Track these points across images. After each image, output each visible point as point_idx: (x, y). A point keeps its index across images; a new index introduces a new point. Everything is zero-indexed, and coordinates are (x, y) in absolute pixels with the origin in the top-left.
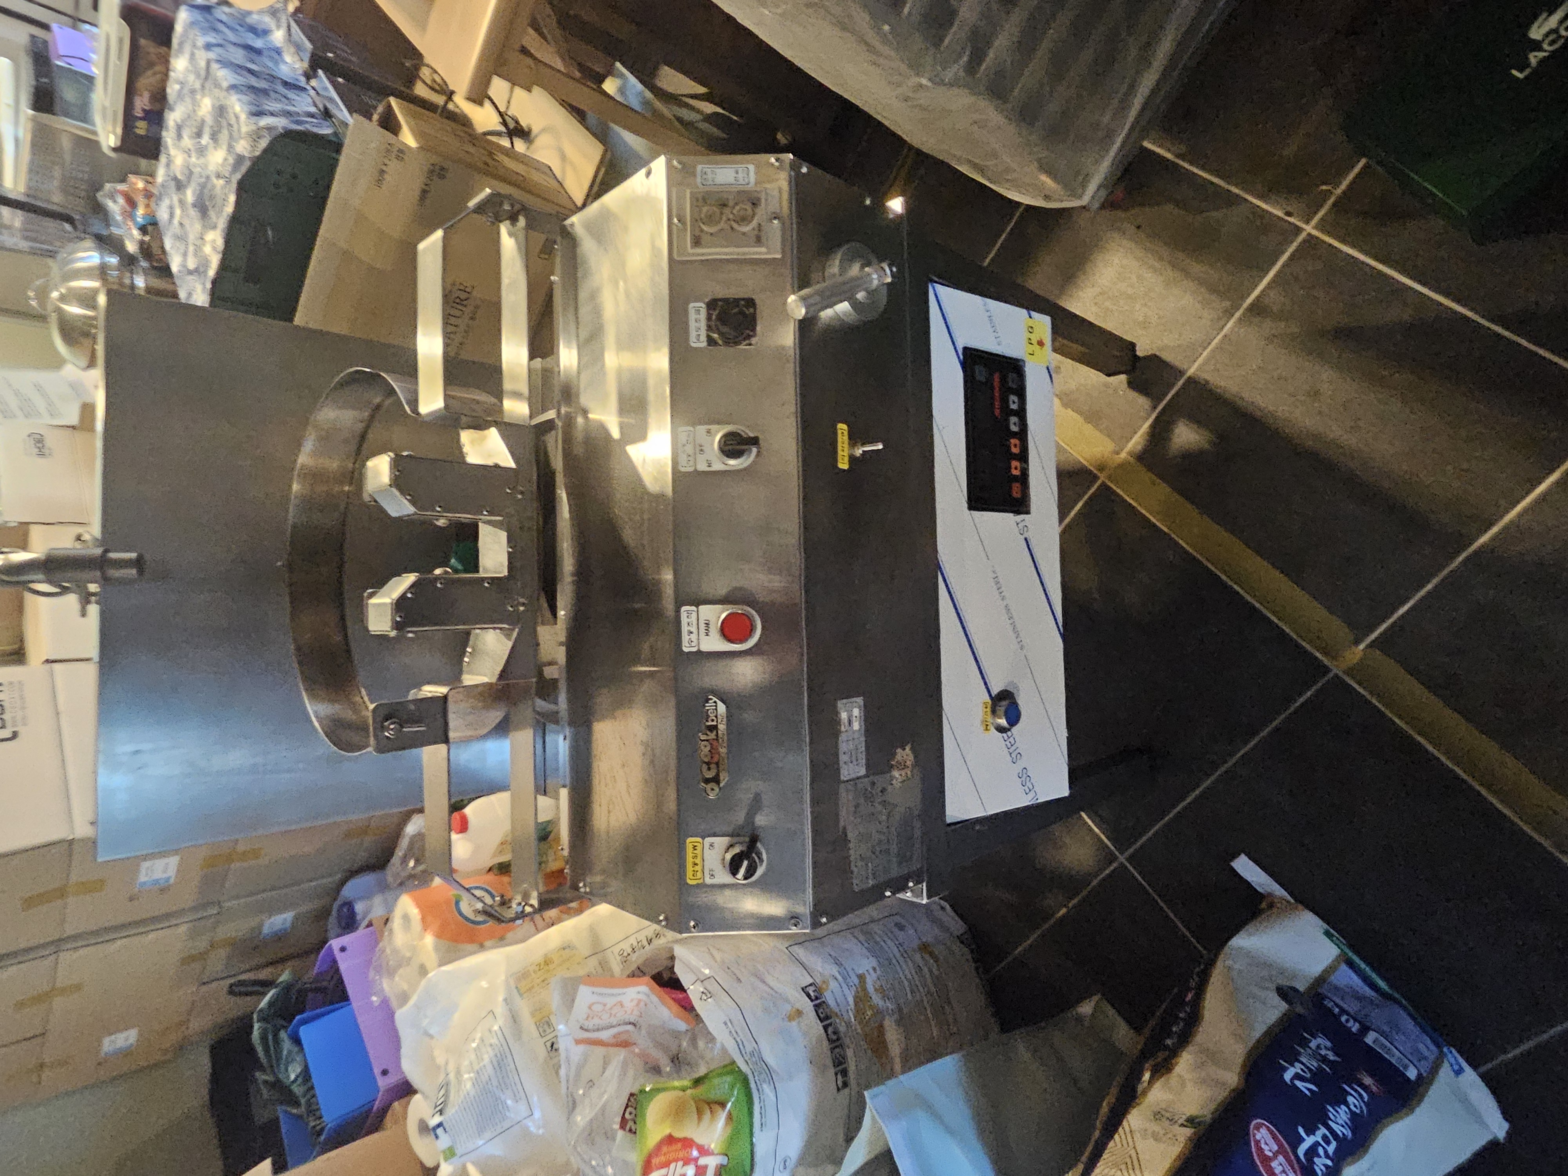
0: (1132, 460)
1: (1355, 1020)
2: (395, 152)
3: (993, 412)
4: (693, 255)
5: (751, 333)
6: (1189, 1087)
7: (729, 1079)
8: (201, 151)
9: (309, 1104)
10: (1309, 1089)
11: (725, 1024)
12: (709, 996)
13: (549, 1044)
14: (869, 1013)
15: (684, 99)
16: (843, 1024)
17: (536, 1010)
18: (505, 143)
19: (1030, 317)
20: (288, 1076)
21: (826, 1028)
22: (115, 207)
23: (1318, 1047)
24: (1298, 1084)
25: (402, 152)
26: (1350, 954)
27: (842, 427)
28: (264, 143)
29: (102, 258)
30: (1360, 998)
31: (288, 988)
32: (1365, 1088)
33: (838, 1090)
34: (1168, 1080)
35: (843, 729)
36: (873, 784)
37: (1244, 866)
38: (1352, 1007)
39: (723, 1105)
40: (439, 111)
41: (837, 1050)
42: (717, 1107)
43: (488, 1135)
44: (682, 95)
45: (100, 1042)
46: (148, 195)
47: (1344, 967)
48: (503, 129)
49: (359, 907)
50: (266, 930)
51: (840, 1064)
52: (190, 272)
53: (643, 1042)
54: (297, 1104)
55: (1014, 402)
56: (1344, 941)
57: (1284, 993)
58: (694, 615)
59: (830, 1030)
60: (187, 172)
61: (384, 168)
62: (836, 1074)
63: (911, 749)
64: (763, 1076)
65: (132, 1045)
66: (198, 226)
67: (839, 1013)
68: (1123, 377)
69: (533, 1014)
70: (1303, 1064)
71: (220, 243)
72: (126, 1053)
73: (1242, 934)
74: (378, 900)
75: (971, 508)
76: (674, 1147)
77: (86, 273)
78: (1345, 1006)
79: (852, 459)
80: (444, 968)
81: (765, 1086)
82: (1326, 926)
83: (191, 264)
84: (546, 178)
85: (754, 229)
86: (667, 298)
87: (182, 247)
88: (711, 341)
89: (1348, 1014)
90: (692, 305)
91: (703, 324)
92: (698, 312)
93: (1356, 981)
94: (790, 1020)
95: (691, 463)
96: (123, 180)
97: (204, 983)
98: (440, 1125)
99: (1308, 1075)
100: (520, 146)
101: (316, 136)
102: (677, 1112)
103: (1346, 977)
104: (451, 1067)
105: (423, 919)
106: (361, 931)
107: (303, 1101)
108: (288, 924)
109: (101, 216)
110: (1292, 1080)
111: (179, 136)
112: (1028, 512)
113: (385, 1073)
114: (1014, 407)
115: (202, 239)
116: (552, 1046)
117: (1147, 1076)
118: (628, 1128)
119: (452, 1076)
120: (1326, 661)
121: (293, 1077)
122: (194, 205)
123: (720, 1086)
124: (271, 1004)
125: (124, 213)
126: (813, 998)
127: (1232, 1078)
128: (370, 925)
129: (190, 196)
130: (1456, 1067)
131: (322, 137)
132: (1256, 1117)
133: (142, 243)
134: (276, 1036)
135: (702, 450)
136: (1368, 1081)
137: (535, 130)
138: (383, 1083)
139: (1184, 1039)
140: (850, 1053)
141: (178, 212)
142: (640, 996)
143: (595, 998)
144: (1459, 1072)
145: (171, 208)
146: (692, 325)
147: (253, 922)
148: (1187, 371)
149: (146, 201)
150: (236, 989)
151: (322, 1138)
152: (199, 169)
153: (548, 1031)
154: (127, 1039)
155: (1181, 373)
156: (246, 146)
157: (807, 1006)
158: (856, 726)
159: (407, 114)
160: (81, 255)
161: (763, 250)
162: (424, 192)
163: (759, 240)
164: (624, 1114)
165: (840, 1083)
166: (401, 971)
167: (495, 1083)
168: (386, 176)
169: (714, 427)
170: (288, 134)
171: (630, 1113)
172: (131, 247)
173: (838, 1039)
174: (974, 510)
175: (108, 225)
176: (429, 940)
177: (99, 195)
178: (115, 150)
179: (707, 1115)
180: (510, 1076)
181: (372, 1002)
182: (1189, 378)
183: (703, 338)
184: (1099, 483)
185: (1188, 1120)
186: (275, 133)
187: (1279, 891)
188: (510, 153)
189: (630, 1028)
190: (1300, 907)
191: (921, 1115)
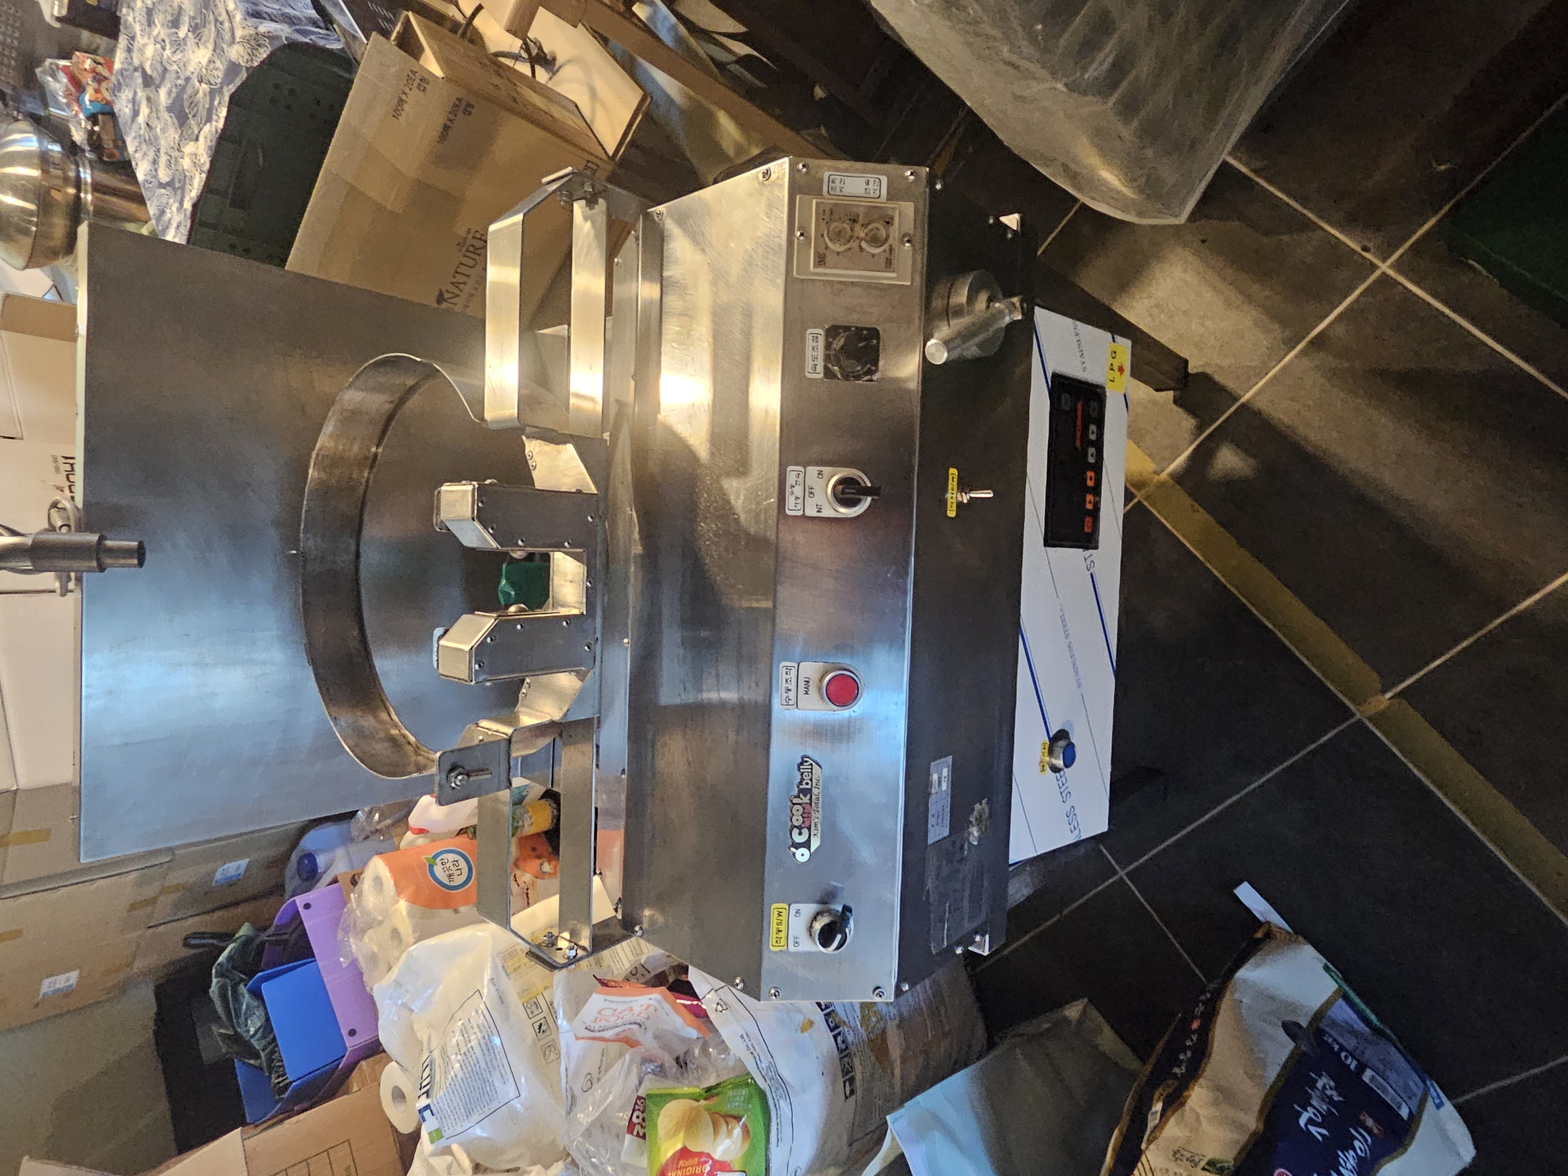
0: (1171, 482)
1: (1354, 1057)
2: (418, 81)
3: (1074, 443)
4: (815, 274)
5: (873, 368)
6: (1206, 1126)
7: (745, 1092)
8: (179, 45)
9: (270, 1060)
10: (1319, 1133)
11: (742, 1036)
12: (725, 1007)
13: (536, 1026)
14: (874, 1019)
15: (718, 37)
16: (851, 1032)
17: (523, 991)
18: (524, 68)
19: (1114, 341)
20: (249, 1031)
21: (835, 1037)
22: (58, 86)
23: (1324, 1087)
24: (1313, 1129)
25: (425, 80)
26: (1347, 989)
27: (953, 471)
28: (264, 53)
29: (40, 143)
30: (1354, 1033)
31: (247, 942)
32: (1370, 1132)
33: (846, 1098)
34: (1183, 1115)
35: (933, 791)
36: (954, 843)
37: (1246, 894)
38: (1350, 1043)
39: (738, 1118)
40: (460, 31)
41: (846, 1059)
42: (734, 1121)
43: (476, 1118)
44: (713, 32)
45: (39, 984)
46: (99, 79)
47: (1341, 1001)
48: (524, 55)
49: (321, 860)
50: (218, 876)
51: (847, 1072)
52: (162, 186)
53: (648, 1042)
54: (257, 1056)
55: (1093, 433)
56: (1340, 976)
57: (1291, 1029)
58: (793, 672)
59: (839, 1039)
60: (160, 69)
61: (404, 97)
62: (845, 1082)
63: (987, 803)
64: (779, 1092)
65: (71, 986)
66: (173, 135)
67: (847, 1021)
68: (1170, 394)
69: (521, 994)
70: (1314, 1108)
71: (205, 160)
72: (66, 993)
73: (1248, 965)
74: (340, 852)
75: (1046, 544)
76: (691, 1162)
77: (23, 158)
78: (1345, 1044)
79: (960, 505)
80: (426, 942)
81: (782, 1102)
82: (1324, 961)
83: (164, 175)
84: (573, 117)
85: (885, 251)
86: (781, 321)
87: (151, 154)
88: (828, 373)
89: (1347, 1051)
90: (809, 331)
91: (820, 353)
92: (815, 339)
93: (1350, 1015)
94: (802, 1031)
95: (800, 506)
96: (67, 57)
97: (150, 927)
98: (427, 1107)
99: (1320, 1120)
100: (542, 75)
101: (324, 50)
102: (690, 1123)
103: (1343, 1012)
104: (434, 1044)
105: (396, 884)
106: (322, 887)
107: (262, 1054)
108: (242, 871)
109: (36, 93)
110: (1306, 1125)
111: (150, 23)
112: (1096, 548)
113: (352, 1033)
114: (1093, 437)
115: (179, 150)
116: (540, 1028)
117: (1158, 1107)
118: (635, 1133)
119: (436, 1054)
120: (1352, 706)
121: (252, 1031)
122: (169, 109)
123: (736, 1099)
124: (230, 958)
125: (68, 95)
126: (823, 1007)
127: (1252, 1122)
128: (335, 881)
129: (163, 97)
130: (1437, 1101)
131: (330, 52)
132: (1281, 1167)
133: (91, 133)
134: (235, 992)
135: (811, 493)
136: (1370, 1122)
137: (560, 61)
138: (351, 1043)
139: (1194, 1072)
140: (856, 1061)
141: (144, 110)
142: (650, 1002)
143: (607, 1005)
144: (1439, 1106)
145: (134, 101)
146: (809, 353)
147: (203, 869)
148: (1240, 397)
149: (95, 85)
150: (193, 942)
151: (285, 1096)
152: (175, 67)
153: (536, 1013)
154: (68, 980)
155: (1235, 399)
156: (242, 53)
157: (818, 1016)
158: (944, 786)
159: (429, 34)
160: (16, 136)
161: (893, 275)
162: (446, 128)
163: (889, 264)
164: (631, 1118)
165: (848, 1092)
166: (370, 932)
167: (483, 1065)
168: (405, 106)
169: (827, 470)
170: (292, 46)
171: (638, 1117)
172: (78, 136)
173: (847, 1048)
174: (1049, 546)
175: (46, 105)
176: (403, 905)
177: (38, 71)
178: (58, 19)
179: (723, 1128)
180: (498, 1058)
181: (340, 963)
182: (1243, 406)
183: (820, 368)
184: (1136, 500)
185: (1209, 1163)
186: (277, 44)
187: (1276, 919)
188: (531, 82)
189: (635, 1027)
190: (1301, 938)
191: (937, 1135)
